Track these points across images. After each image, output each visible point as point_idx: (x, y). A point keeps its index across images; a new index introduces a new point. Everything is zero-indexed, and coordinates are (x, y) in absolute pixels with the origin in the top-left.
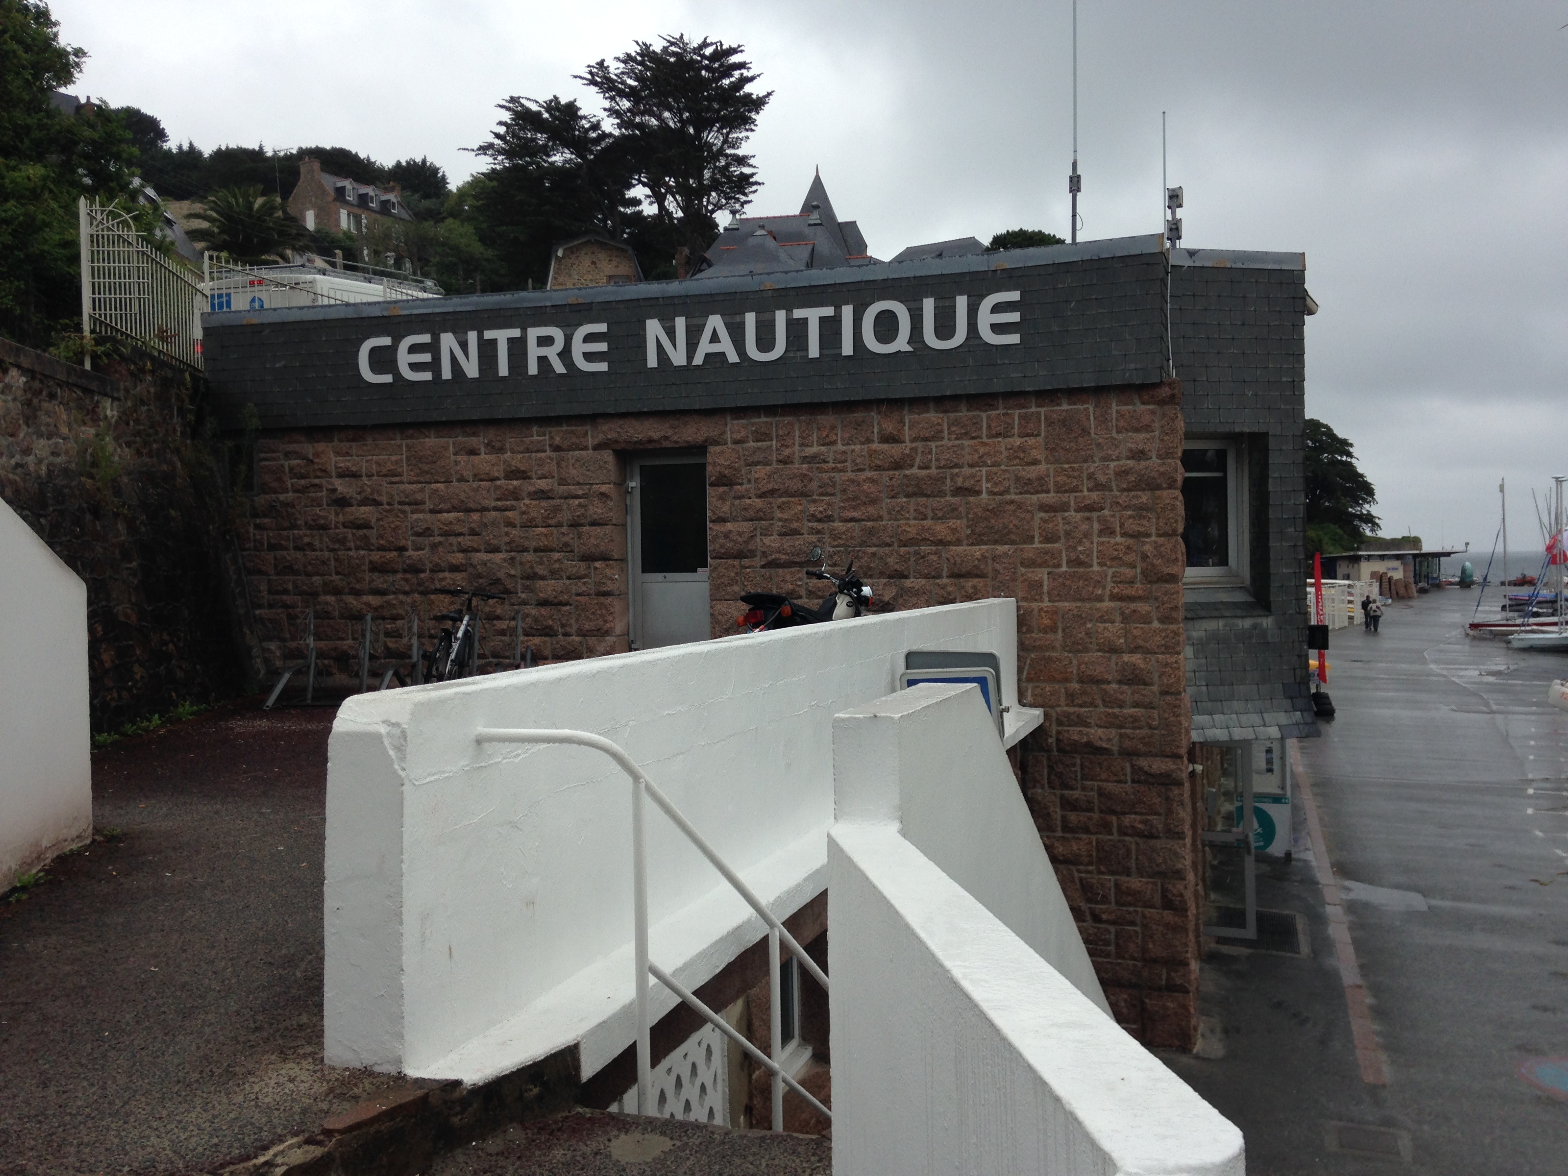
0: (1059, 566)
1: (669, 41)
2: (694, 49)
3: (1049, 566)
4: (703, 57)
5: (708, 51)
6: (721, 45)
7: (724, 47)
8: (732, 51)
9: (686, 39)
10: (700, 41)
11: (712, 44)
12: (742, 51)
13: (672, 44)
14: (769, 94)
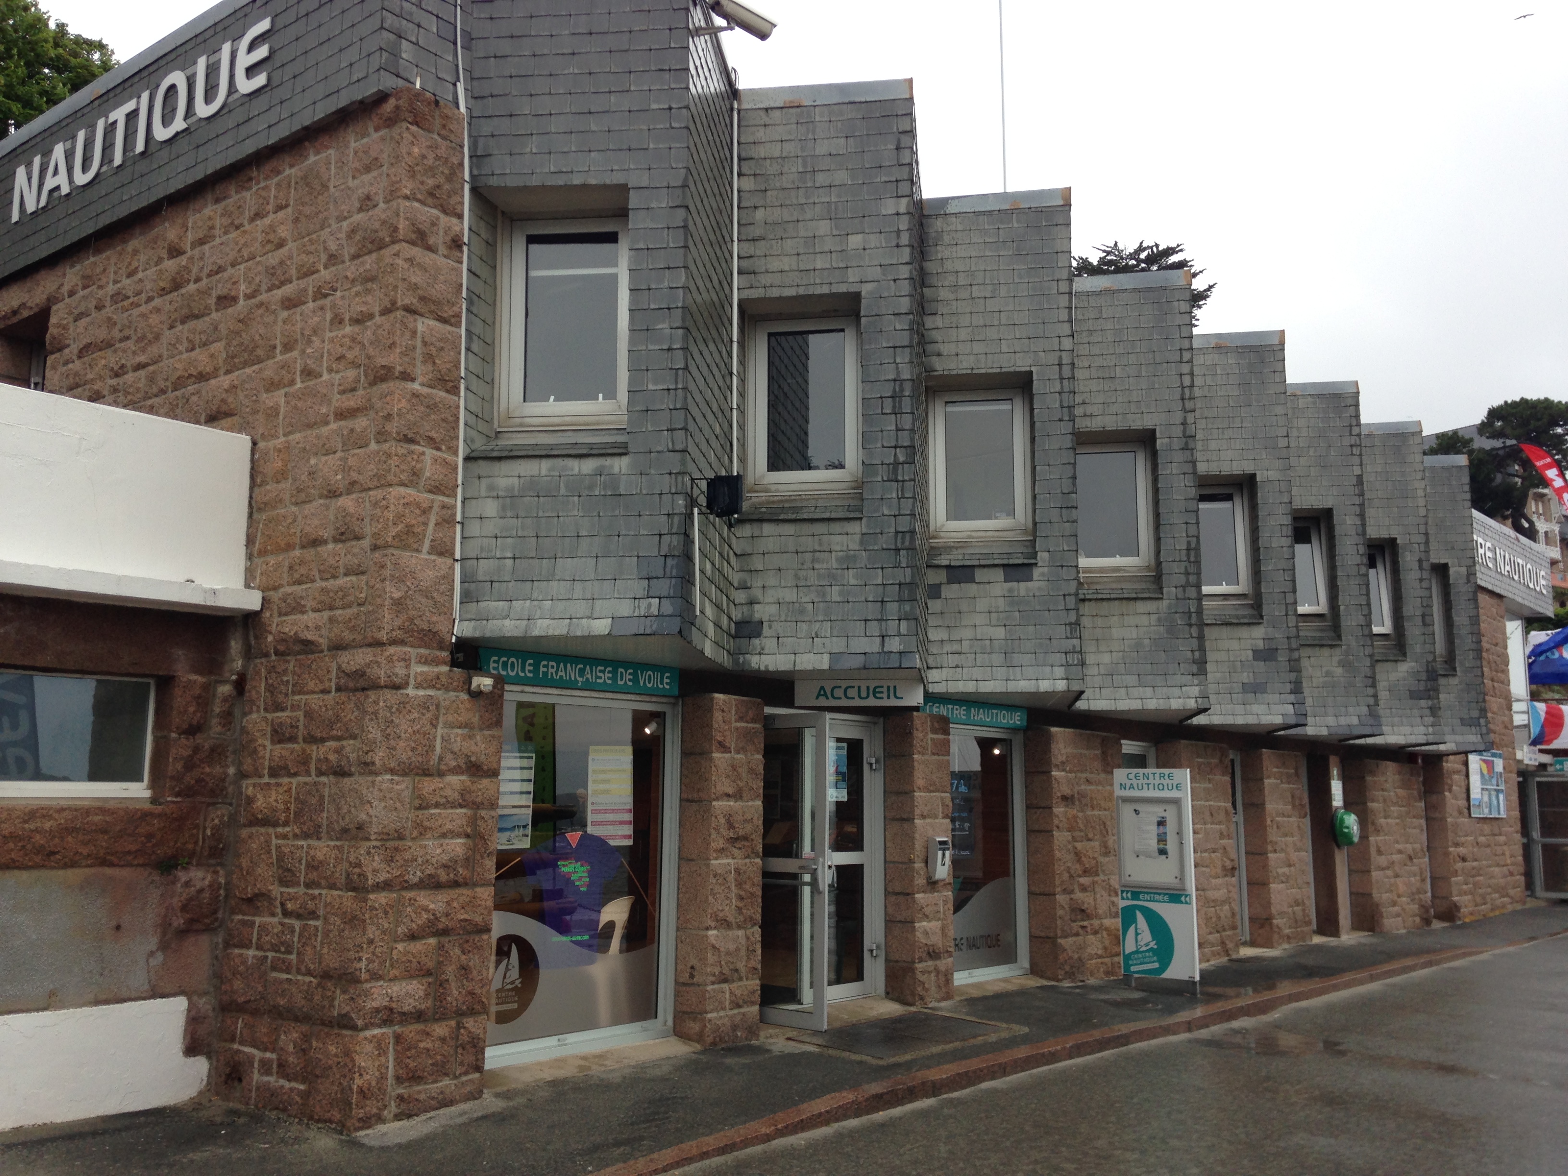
0: (292, 383)
1: (1104, 251)
2: (1131, 254)
3: (285, 386)
4: (1139, 261)
5: (1143, 256)
6: (1157, 246)
7: (1161, 248)
8: (1169, 251)
9: (1121, 246)
10: (1136, 246)
11: (1148, 247)
12: (1181, 250)
13: (1108, 253)
14: (1211, 287)
